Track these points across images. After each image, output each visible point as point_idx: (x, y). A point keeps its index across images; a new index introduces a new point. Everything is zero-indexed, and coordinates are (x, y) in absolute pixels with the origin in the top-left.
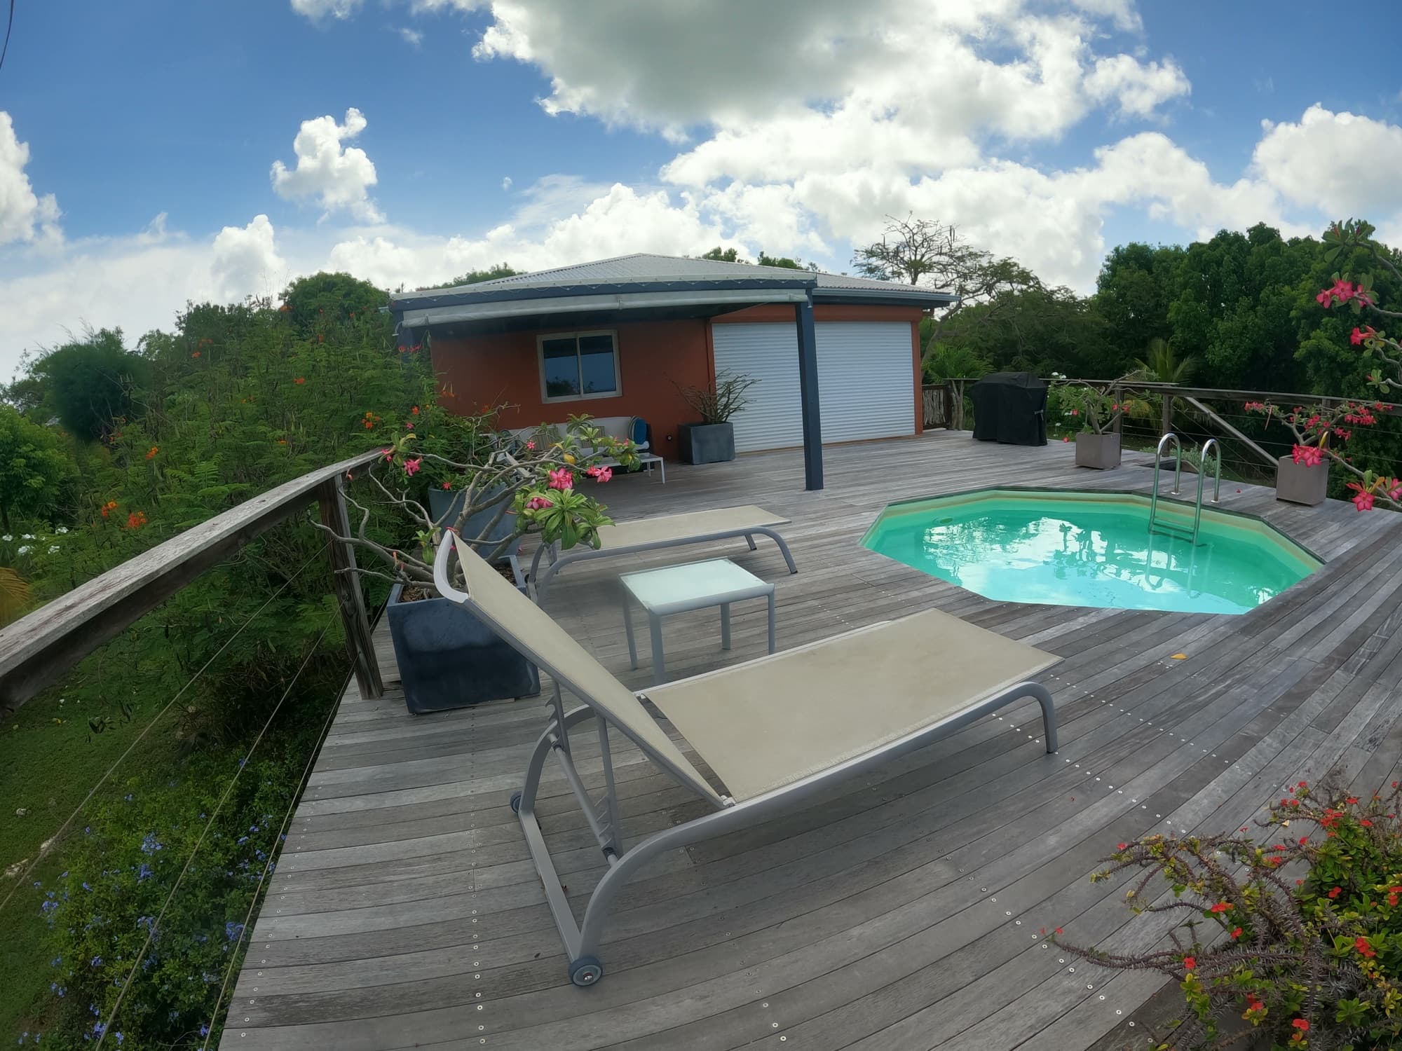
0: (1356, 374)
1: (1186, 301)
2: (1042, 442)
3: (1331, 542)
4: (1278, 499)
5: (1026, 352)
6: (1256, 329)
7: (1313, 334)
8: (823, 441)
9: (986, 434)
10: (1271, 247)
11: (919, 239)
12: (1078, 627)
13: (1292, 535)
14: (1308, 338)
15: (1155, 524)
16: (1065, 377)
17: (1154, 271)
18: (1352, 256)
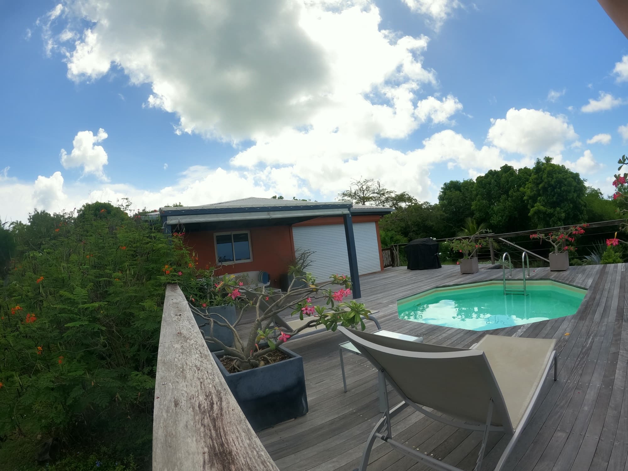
0: (555, 217)
1: (479, 200)
2: (440, 267)
3: (583, 281)
4: (551, 271)
5: (414, 231)
6: (510, 207)
7: (535, 205)
8: (359, 274)
9: (413, 266)
10: (510, 174)
11: (364, 187)
12: (521, 334)
13: (567, 282)
14: (533, 207)
15: (506, 291)
16: (435, 239)
17: (462, 190)
18: (546, 172)
